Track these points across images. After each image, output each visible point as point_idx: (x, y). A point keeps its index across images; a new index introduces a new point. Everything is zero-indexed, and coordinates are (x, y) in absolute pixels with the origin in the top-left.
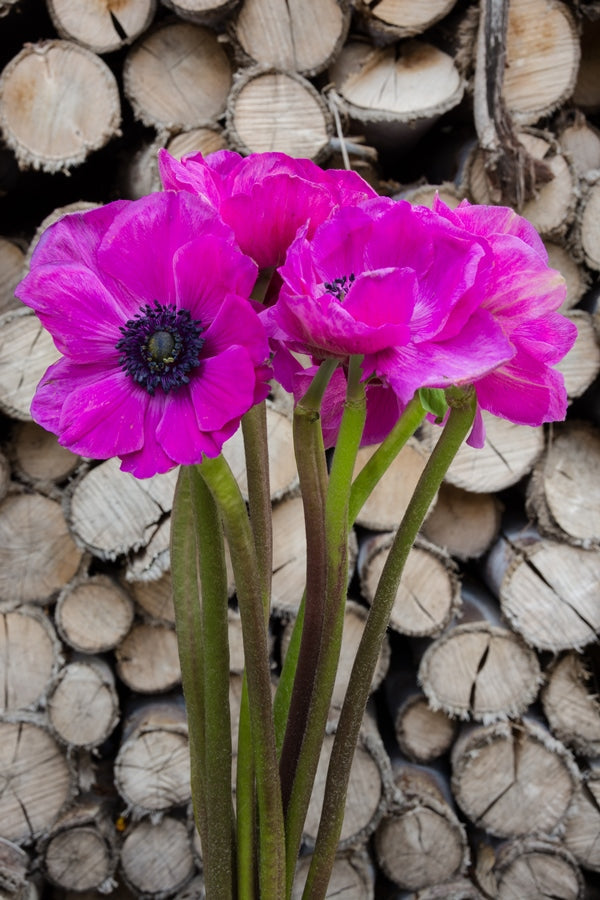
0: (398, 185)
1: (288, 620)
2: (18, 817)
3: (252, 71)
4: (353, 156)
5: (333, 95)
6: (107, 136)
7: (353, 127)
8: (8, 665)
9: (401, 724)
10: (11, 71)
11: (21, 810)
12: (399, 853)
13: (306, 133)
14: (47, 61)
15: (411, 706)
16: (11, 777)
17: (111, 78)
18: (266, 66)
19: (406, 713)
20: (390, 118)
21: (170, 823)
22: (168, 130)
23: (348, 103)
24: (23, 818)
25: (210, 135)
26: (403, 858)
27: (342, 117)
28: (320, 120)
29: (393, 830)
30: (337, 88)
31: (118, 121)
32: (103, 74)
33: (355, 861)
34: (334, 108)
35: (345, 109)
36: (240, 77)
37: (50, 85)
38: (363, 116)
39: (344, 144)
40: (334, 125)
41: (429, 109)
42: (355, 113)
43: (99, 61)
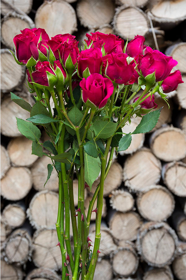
0: (171, 43)
1: (139, 194)
2: (53, 261)
3: (122, 8)
4: (157, 34)
5: (149, 14)
6: (72, 31)
7: (156, 24)
8: (46, 211)
9: (179, 228)
10: (40, 10)
11: (53, 260)
12: (181, 270)
13: (141, 27)
14: (52, 7)
15: (182, 222)
16: (50, 248)
17: (73, 11)
18: (127, 5)
19: (180, 224)
20: (169, 21)
21: (104, 261)
22: (94, 28)
23: (154, 16)
24: (54, 261)
25: (107, 29)
26: (183, 271)
27: (152, 21)
28: (145, 23)
29: (179, 262)
30: (150, 11)
31: (76, 25)
32: (71, 10)
33: (167, 272)
34: (149, 18)
35: (153, 18)
36: (118, 10)
37: (53, 15)
38: (159, 20)
39: (154, 30)
40: (150, 24)
41: (182, 17)
42: (157, 19)
43: (69, 6)
